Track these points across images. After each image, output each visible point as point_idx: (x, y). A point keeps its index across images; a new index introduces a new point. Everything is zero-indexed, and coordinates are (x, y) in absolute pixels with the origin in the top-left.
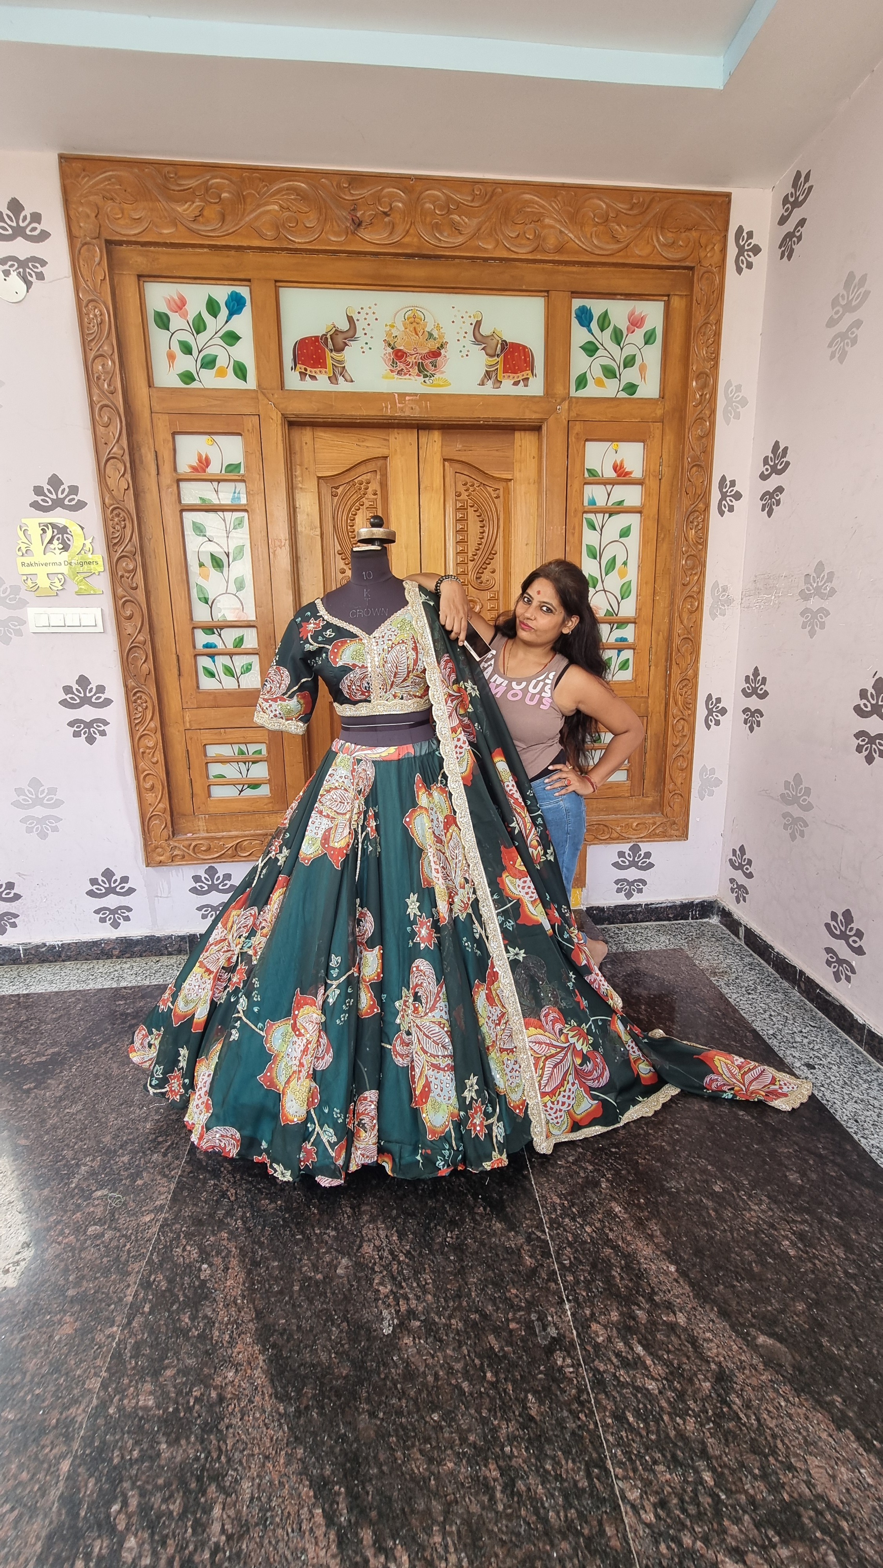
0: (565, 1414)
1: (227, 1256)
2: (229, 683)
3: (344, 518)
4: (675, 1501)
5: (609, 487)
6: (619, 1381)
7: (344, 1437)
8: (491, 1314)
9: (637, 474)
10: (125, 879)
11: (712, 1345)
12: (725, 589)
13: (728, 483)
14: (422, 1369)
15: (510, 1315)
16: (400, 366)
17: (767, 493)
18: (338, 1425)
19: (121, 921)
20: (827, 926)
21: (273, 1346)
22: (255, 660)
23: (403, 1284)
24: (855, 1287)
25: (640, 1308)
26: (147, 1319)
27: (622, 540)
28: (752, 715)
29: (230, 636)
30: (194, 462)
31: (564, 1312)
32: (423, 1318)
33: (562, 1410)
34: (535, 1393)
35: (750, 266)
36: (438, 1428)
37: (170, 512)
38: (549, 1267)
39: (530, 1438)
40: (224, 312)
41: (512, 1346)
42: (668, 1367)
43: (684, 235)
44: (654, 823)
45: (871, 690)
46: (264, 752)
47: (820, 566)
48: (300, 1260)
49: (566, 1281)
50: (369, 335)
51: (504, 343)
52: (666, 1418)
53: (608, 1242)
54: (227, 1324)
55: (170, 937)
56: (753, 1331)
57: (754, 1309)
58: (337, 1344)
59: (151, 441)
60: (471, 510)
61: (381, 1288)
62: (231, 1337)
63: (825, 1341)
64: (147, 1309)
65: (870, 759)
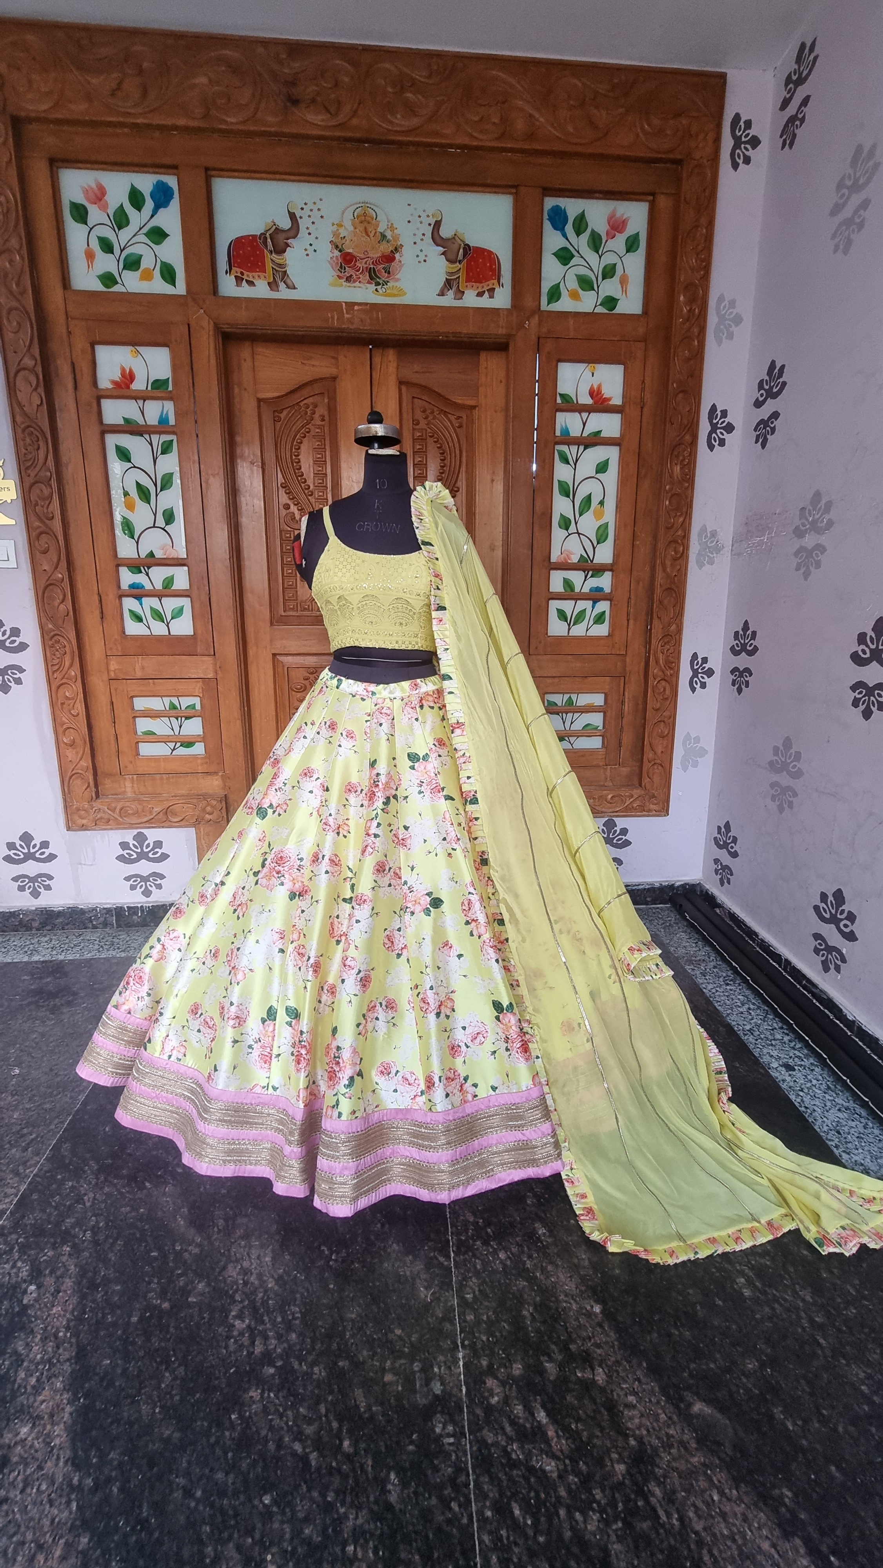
0: (434, 1501)
1: (62, 1276)
2: (159, 629)
3: (288, 446)
5: (585, 415)
6: (510, 1459)
7: (144, 1523)
8: (363, 1363)
9: (617, 401)
10: (45, 844)
11: (636, 1412)
12: (714, 534)
13: (719, 413)
14: (264, 1432)
15: (388, 1363)
16: (349, 271)
17: (762, 422)
18: (140, 1507)
19: (42, 890)
20: (816, 908)
22: (186, 602)
23: (265, 1318)
24: (822, 1341)
25: (551, 1360)
27: (598, 476)
28: (741, 676)
29: (158, 575)
30: (117, 376)
31: (456, 1361)
32: (279, 1363)
33: (430, 1497)
34: (401, 1471)
35: (747, 160)
36: (267, 1515)
37: (91, 433)
38: (446, 1301)
39: (382, 1535)
40: (149, 204)
41: (382, 1404)
42: (574, 1440)
43: (672, 122)
44: (632, 796)
45: (871, 633)
46: (198, 707)
47: (818, 495)
48: (149, 1283)
49: (465, 1321)
50: (313, 236)
51: (467, 248)
52: (562, 1512)
53: (523, 1272)
54: (38, 1364)
55: (95, 909)
56: (688, 1396)
57: (693, 1366)
58: (166, 1394)
59: (68, 350)
60: (430, 441)
61: (237, 1323)
62: (38, 1381)
63: (778, 1412)
65: (867, 714)
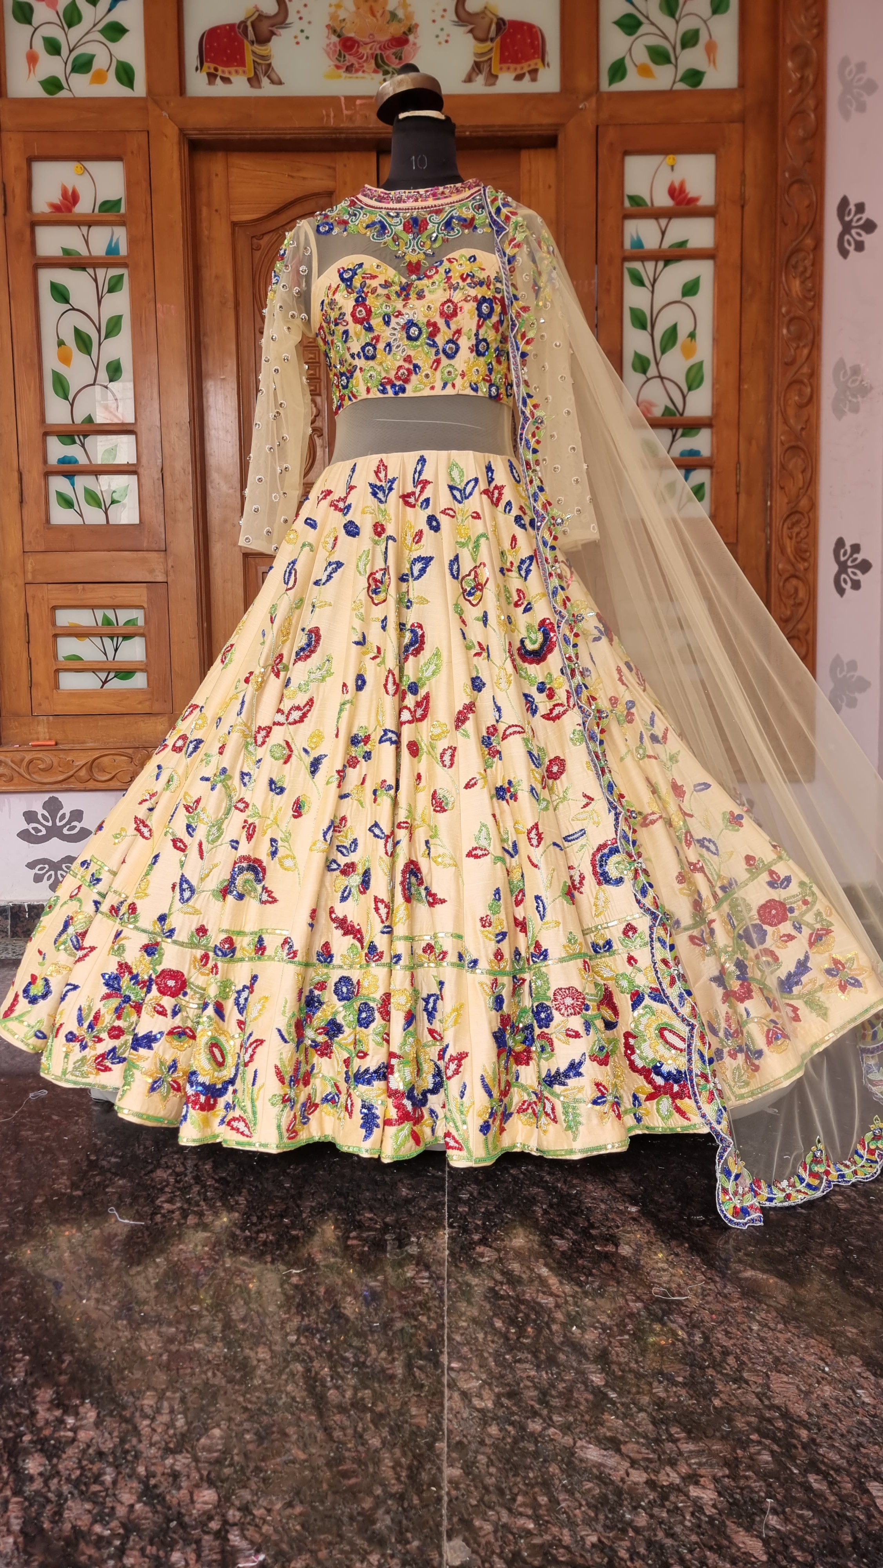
0: (397, 1315)
2: (94, 516)
4: (534, 1393)
5: (663, 222)
6: (496, 1294)
9: (708, 201)
11: (664, 1273)
12: (856, 370)
13: (852, 207)
14: (194, 1270)
16: (350, 60)
22: (132, 481)
23: (201, 1203)
27: (687, 300)
29: (97, 446)
30: (57, 197)
31: (439, 1235)
33: (393, 1312)
34: (359, 1296)
36: (195, 1316)
37: (19, 268)
38: (434, 1198)
39: (331, 1331)
42: (581, 1286)
46: (141, 622)
48: (56, 1179)
49: (456, 1212)
50: (306, 20)
51: (501, 23)
52: (555, 1327)
56: (737, 1266)
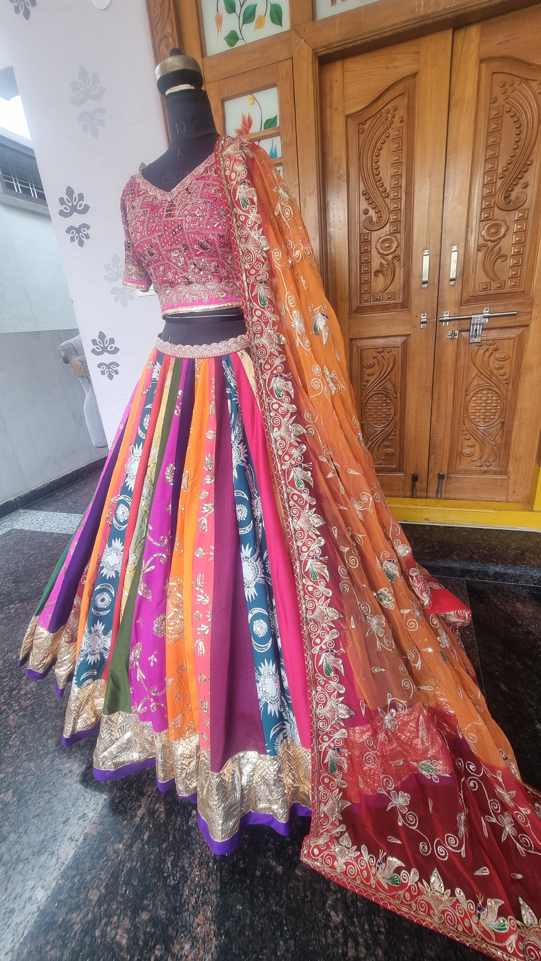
3: (370, 155)
21: (227, 934)
26: (143, 846)
30: (240, 125)
64: (146, 838)
